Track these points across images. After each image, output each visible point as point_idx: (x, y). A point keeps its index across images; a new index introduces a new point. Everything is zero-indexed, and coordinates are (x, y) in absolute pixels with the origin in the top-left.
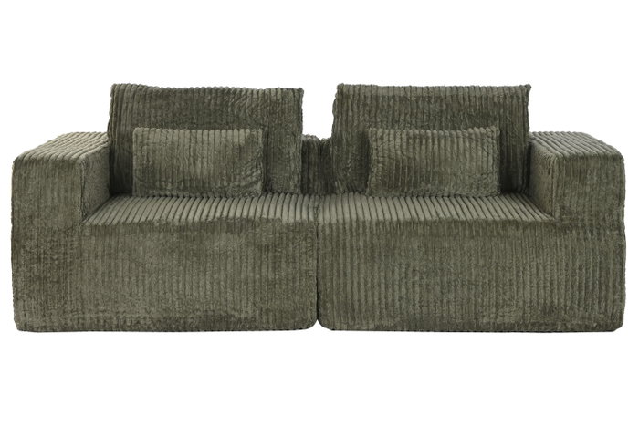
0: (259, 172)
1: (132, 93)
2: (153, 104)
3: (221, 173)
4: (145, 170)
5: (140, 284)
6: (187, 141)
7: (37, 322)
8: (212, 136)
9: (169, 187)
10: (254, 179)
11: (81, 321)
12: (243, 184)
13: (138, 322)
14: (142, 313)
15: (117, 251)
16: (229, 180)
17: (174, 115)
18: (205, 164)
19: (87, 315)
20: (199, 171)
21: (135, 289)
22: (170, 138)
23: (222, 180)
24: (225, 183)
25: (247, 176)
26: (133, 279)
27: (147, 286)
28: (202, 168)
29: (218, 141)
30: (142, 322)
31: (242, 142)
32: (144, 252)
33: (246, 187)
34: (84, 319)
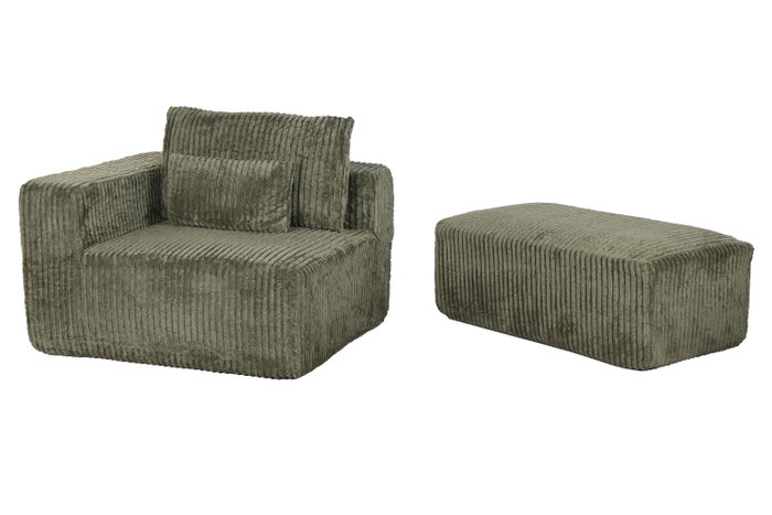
0: (285, 207)
1: (182, 117)
2: (199, 128)
3: (244, 207)
4: (175, 199)
5: (132, 316)
6: (216, 170)
7: (46, 343)
8: (240, 167)
9: (196, 218)
10: (279, 214)
11: (84, 347)
12: (266, 219)
13: (133, 354)
14: (136, 346)
15: (111, 283)
16: (252, 214)
17: (217, 141)
18: (230, 197)
19: (89, 343)
20: (223, 203)
21: (128, 322)
22: (200, 166)
23: (245, 215)
24: (248, 218)
25: (271, 212)
26: (126, 311)
27: (139, 320)
28: (226, 201)
29: (245, 173)
30: (136, 353)
31: (268, 175)
32: (135, 286)
33: (268, 223)
34: (86, 345)
